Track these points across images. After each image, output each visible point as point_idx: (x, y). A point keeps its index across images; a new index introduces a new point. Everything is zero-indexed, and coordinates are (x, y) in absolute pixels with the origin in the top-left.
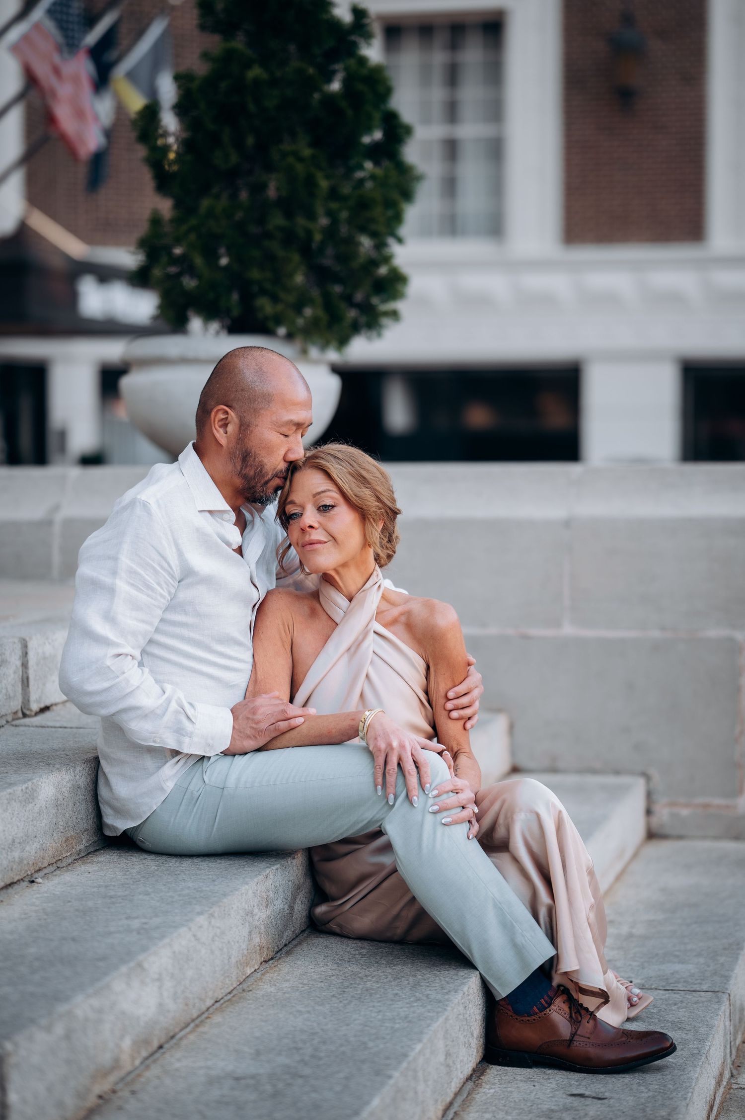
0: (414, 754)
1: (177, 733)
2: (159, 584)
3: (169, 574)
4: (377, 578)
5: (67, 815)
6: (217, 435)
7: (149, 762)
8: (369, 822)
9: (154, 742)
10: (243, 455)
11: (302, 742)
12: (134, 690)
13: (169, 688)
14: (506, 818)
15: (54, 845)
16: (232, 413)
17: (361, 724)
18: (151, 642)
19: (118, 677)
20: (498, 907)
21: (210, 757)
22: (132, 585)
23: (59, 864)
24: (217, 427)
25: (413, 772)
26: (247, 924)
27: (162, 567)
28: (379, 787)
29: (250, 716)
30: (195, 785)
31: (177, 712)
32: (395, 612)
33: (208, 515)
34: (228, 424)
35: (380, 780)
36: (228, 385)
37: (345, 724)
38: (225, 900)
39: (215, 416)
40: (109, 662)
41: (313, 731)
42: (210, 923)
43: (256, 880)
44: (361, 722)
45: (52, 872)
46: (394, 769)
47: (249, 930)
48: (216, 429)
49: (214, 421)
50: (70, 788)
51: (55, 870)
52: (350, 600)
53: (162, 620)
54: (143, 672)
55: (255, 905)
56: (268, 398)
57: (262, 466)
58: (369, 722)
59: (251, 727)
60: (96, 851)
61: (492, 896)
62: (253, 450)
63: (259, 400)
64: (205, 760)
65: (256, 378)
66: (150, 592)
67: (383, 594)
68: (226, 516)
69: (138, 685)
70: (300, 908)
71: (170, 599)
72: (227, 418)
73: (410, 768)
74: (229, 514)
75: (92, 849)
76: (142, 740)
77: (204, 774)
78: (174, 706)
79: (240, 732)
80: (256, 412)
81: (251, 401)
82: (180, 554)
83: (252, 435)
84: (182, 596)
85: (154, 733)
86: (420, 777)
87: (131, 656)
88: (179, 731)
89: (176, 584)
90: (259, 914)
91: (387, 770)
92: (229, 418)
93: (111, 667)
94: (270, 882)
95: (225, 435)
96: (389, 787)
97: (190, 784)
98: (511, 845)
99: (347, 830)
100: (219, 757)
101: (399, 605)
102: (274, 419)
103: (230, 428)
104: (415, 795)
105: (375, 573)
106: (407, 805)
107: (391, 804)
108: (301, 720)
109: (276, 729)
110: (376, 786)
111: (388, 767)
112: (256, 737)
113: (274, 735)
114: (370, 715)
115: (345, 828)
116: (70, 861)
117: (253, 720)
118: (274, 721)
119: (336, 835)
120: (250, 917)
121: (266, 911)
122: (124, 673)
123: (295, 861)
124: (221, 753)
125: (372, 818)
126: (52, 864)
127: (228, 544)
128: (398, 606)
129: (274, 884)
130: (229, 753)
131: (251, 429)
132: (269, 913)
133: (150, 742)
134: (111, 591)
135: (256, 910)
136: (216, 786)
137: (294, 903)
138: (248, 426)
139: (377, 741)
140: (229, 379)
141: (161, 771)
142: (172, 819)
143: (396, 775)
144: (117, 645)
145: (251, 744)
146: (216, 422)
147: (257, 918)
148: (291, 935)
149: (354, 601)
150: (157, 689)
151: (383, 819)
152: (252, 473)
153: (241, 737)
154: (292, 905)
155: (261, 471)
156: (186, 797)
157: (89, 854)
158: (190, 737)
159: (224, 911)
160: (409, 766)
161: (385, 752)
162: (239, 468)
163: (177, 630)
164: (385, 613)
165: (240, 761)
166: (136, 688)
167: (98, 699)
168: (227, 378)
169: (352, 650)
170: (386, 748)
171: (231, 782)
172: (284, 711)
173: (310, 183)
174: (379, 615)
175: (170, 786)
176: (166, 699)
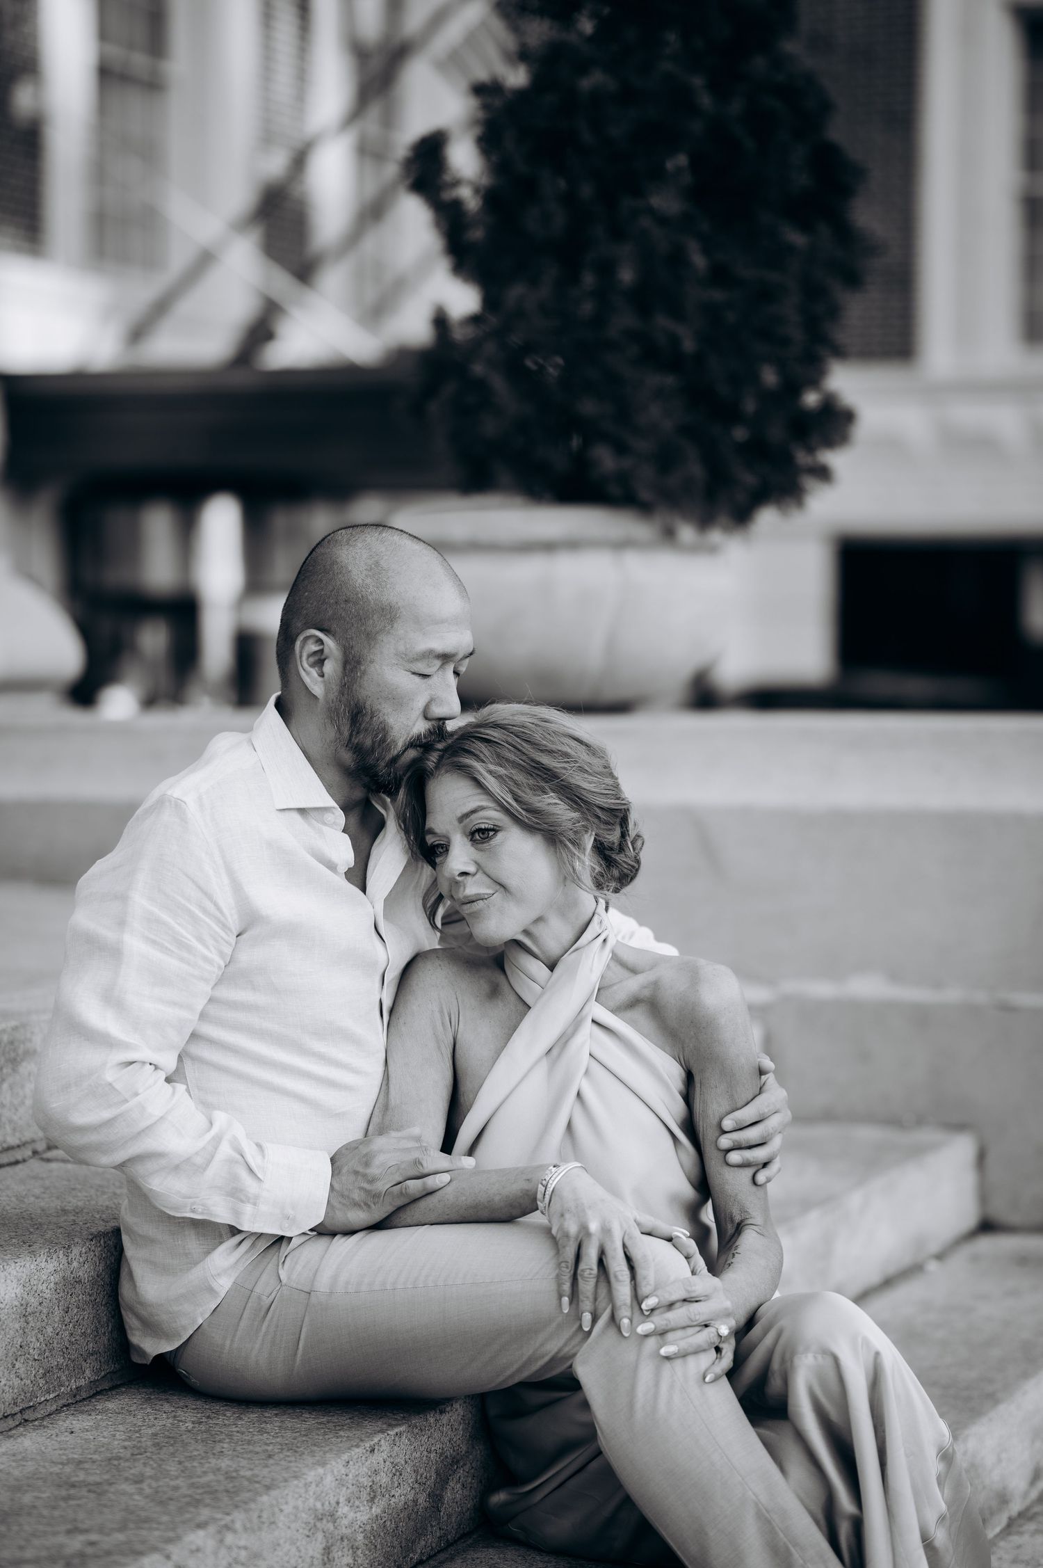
0: (628, 1243)
1: (232, 1197)
2: (200, 939)
3: (218, 921)
4: (600, 927)
5: (49, 1330)
6: (307, 679)
7: (192, 1243)
8: (553, 1360)
9: (193, 1211)
10: (352, 713)
11: (446, 1217)
12: (155, 1123)
13: (220, 1118)
14: (783, 1361)
15: (16, 1383)
16: (329, 642)
17: (541, 1188)
18: (194, 1036)
19: (126, 1101)
20: (765, 1520)
21: (291, 1238)
22: (154, 942)
23: (29, 1415)
24: (306, 665)
25: (622, 1276)
26: (320, 1536)
27: (205, 911)
28: (566, 1300)
29: (361, 1169)
30: (265, 1287)
31: (231, 1161)
32: (632, 985)
33: (296, 816)
34: (325, 659)
35: (567, 1287)
36: (322, 593)
37: (515, 1187)
38: (265, 1498)
39: (302, 648)
40: (109, 1076)
41: (464, 1198)
42: (221, 1541)
43: (345, 1457)
44: (540, 1186)
45: (10, 1430)
46: (591, 1269)
47: (324, 1545)
48: (304, 670)
49: (301, 657)
50: (56, 1284)
51: (17, 1426)
52: (552, 967)
53: (211, 1000)
54: (174, 1093)
55: (342, 1500)
56: (389, 614)
57: (384, 730)
58: (553, 1186)
59: (361, 1188)
60: (111, 1389)
61: (754, 1497)
62: (368, 703)
63: (375, 617)
64: (284, 1243)
65: (368, 581)
66: (185, 955)
67: (613, 952)
68: (329, 817)
69: (161, 1115)
70: (457, 1495)
71: (223, 965)
72: (322, 651)
73: (617, 1269)
74: (333, 813)
75: (106, 1385)
76: (171, 1208)
77: (280, 1266)
78: (225, 1150)
79: (343, 1196)
80: (371, 637)
81: (361, 620)
82: (237, 887)
83: (366, 678)
84: (246, 957)
85: (190, 1198)
86: (635, 1284)
87: (151, 1064)
88: (235, 1193)
89: (233, 939)
90: (351, 1515)
91: (579, 1272)
92: (326, 651)
93: (114, 1084)
94: (378, 1457)
95: (320, 679)
96: (582, 1301)
97: (256, 1283)
98: (790, 1408)
99: (519, 1370)
100: (308, 1237)
101: (643, 972)
102: (401, 648)
103: (329, 667)
104: (625, 1317)
105: (596, 919)
106: (612, 1332)
107: (586, 1329)
108: (446, 1178)
109: (401, 1193)
110: (560, 1296)
111: (582, 1266)
112: (369, 1206)
113: (399, 1203)
114: (557, 1174)
115: (516, 1367)
116: (54, 1407)
117: (364, 1176)
118: (400, 1179)
119: (501, 1378)
120: (328, 1522)
121: (371, 1508)
122: (136, 1094)
123: (445, 1418)
124: (311, 1230)
125: (557, 1353)
126: (13, 1415)
127: (332, 867)
128: (640, 973)
129: (392, 1460)
130: (323, 1231)
131: (362, 668)
132: (376, 1510)
133: (186, 1212)
134: (114, 953)
135: (344, 1509)
136: (300, 1287)
137: (443, 1488)
138: (359, 663)
139: (565, 1220)
140: (324, 582)
141: (208, 1259)
142: (228, 1343)
143: (594, 1280)
144: (126, 1046)
145: (358, 1217)
146: (304, 658)
147: (345, 1522)
148: (434, 1545)
149: (558, 970)
150: (200, 1119)
151: (574, 1355)
152: (368, 742)
153: (344, 1204)
154: (438, 1492)
155: (383, 740)
156: (249, 1304)
157: (98, 1393)
158: (255, 1204)
159: (260, 1517)
160: (618, 1266)
161: (577, 1239)
162: (346, 733)
163: (241, 1017)
164: (615, 988)
165: (342, 1245)
166: (158, 1120)
167: (93, 1138)
168: (321, 581)
169: (555, 1052)
170: (579, 1232)
171: (323, 1284)
172: (417, 1162)
173: (678, 259)
174: (601, 992)
175: (224, 1284)
176: (213, 1138)
